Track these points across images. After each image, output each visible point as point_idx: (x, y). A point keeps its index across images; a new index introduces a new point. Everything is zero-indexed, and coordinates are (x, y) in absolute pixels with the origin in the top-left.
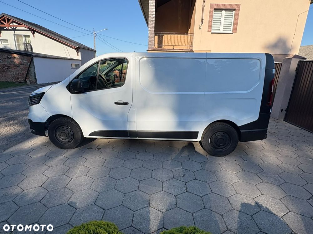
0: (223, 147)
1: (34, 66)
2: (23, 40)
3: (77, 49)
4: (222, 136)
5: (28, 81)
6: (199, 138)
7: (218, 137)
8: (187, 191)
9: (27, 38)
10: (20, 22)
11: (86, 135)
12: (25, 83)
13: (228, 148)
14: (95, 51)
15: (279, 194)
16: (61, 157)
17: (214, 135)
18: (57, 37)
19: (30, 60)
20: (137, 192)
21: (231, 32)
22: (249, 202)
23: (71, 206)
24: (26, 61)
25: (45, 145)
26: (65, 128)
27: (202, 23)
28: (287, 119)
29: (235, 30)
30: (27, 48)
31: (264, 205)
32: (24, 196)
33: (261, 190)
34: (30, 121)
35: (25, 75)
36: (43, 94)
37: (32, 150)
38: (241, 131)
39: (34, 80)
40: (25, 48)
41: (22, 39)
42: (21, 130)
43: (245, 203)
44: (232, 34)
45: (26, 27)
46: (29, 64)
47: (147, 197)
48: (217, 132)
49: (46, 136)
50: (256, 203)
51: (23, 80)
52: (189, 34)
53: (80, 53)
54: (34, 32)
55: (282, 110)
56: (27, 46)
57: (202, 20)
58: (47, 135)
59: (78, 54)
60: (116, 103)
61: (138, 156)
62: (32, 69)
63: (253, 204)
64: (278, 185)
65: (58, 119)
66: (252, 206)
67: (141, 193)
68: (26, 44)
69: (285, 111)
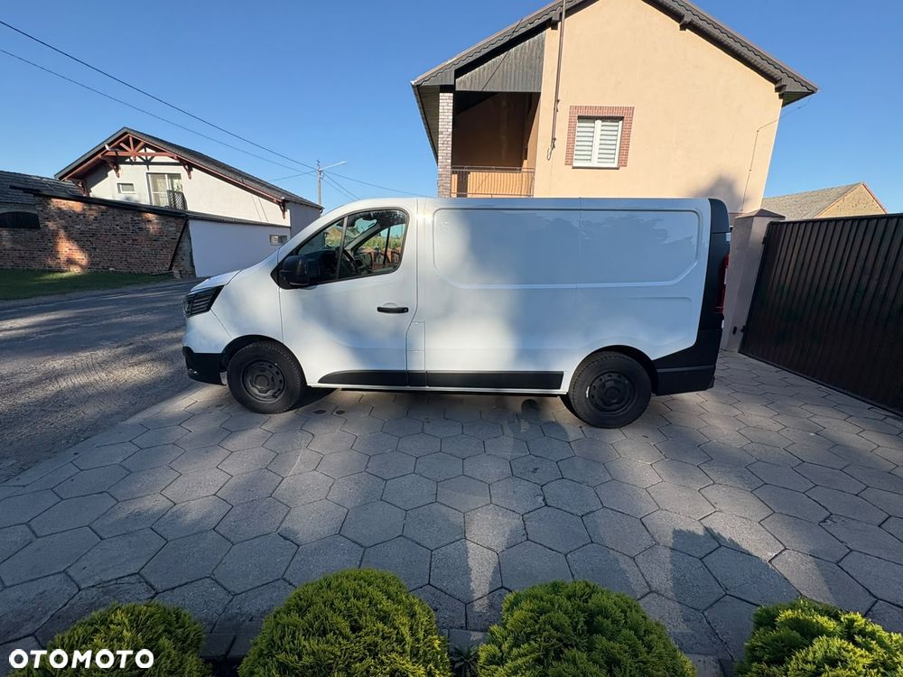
0: (617, 406)
1: (190, 239)
2: (165, 185)
3: (283, 205)
4: (616, 381)
5: (175, 271)
6: (565, 388)
7: (608, 384)
8: (546, 505)
9: (176, 181)
10: (160, 146)
11: (313, 381)
12: (169, 275)
13: (629, 409)
14: (321, 209)
15: (756, 509)
16: (257, 431)
17: (597, 380)
18: (239, 179)
19: (182, 226)
20: (435, 506)
21: (615, 165)
22: (692, 528)
23: (285, 538)
24: (173, 228)
25: (218, 404)
26: (266, 365)
27: (554, 146)
28: (745, 349)
29: (623, 162)
30: (175, 202)
31: (726, 535)
32: (178, 517)
33: (712, 502)
34: (188, 351)
35: (170, 257)
36: (218, 290)
37: (190, 416)
38: (659, 371)
39: (188, 268)
40: (170, 202)
41: (165, 183)
42: (163, 374)
43: (680, 531)
44: (618, 169)
45: (173, 158)
46: (179, 234)
47: (457, 519)
48: (604, 373)
49: (222, 385)
50: (706, 529)
51: (164, 269)
52: (526, 170)
53: (288, 213)
54: (190, 167)
55: (735, 328)
56: (174, 197)
57: (554, 139)
58: (225, 381)
59: (284, 214)
60: (380, 310)
61: (428, 428)
62: (184, 245)
63: (701, 532)
64: (750, 490)
65: (251, 346)
66: (698, 536)
67: (444, 509)
68: (172, 193)
69: (742, 331)
